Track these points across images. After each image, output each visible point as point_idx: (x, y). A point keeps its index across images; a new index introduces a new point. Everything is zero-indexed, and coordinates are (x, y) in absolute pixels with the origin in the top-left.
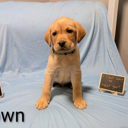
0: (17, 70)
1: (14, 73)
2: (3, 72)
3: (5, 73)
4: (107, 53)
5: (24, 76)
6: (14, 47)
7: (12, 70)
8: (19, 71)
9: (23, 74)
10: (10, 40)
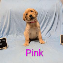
0: (16, 34)
1: (14, 36)
2: (8, 35)
5: (19, 37)
7: (13, 34)
8: (17, 35)
9: (19, 36)
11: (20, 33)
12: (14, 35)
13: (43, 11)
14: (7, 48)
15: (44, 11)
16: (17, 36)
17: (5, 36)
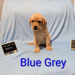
5: (26, 42)
10: (17, 21)
11: (27, 37)
13: (52, 13)
14: (17, 51)
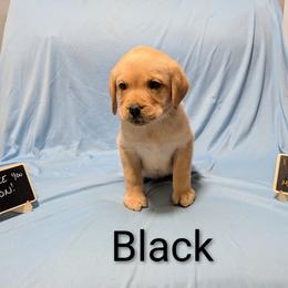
0: (76, 144)
1: (69, 152)
2: (41, 149)
3: (46, 150)
4: (278, 110)
5: (91, 157)
6: (68, 90)
7: (64, 144)
8: (80, 147)
9: (90, 152)
12: (68, 148)
13: (197, 43)
15: (200, 44)
16: (83, 154)
17: (29, 151)
